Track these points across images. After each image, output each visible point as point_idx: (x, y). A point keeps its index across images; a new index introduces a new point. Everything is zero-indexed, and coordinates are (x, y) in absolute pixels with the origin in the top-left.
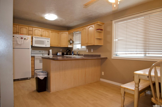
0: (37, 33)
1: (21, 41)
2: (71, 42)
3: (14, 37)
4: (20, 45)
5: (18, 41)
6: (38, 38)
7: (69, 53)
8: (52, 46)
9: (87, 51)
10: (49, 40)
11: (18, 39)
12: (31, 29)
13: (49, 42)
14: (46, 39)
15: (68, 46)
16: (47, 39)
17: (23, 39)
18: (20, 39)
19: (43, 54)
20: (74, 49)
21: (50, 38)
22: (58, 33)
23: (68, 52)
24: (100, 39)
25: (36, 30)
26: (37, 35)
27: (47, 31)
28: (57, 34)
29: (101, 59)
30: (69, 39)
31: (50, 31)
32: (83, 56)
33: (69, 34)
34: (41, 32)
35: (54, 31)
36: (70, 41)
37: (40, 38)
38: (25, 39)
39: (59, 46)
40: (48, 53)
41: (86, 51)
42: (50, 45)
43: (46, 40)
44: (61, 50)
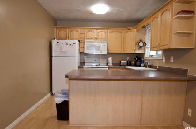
0: (90, 35)
1: (66, 48)
2: (141, 44)
3: (58, 44)
4: (65, 52)
5: (62, 48)
6: (90, 42)
7: (138, 63)
8: (109, 52)
9: (164, 61)
10: (106, 44)
11: (62, 45)
12: (82, 31)
13: (106, 47)
14: (101, 42)
15: (135, 51)
16: (104, 42)
17: (68, 45)
18: (65, 46)
19: (100, 63)
20: (146, 56)
21: (107, 42)
22: (121, 33)
23: (137, 61)
24: (189, 34)
25: (89, 31)
26: (90, 38)
27: (104, 32)
28: (119, 34)
29: (188, 81)
30: (138, 40)
31: (109, 31)
32: (156, 69)
33: (137, 31)
34: (95, 33)
35: (114, 29)
36: (138, 43)
37: (93, 42)
38: (70, 45)
39: (122, 52)
40: (106, 62)
41: (162, 59)
42: (108, 51)
43: (101, 44)
44: (128, 58)
